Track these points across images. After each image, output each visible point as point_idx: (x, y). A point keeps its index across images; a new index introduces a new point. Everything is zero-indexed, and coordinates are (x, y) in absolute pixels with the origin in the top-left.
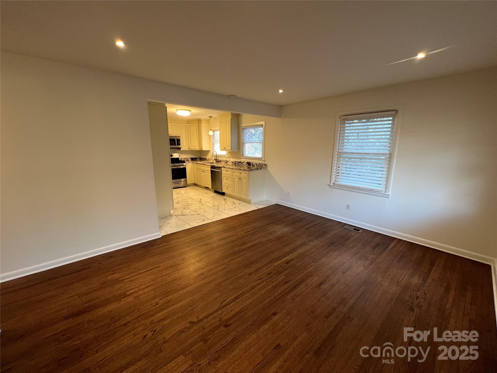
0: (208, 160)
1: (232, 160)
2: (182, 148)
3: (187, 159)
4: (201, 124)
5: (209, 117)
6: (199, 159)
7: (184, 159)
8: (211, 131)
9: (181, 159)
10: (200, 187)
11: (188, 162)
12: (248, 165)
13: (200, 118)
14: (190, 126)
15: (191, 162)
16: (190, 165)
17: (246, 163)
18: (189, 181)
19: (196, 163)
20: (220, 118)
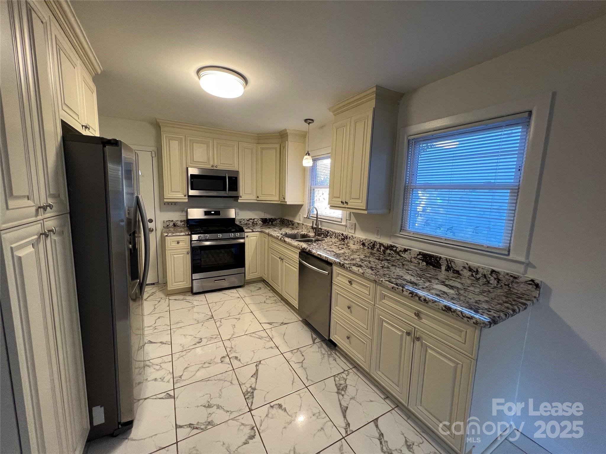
0: (297, 225)
1: (360, 235)
2: (241, 197)
3: (254, 222)
4: (287, 142)
5: (306, 121)
6: (280, 221)
7: (248, 221)
8: (307, 157)
9: (241, 220)
10: (272, 290)
11: (251, 231)
12: (425, 263)
13: (286, 130)
14: (263, 149)
15: (257, 230)
16: (255, 237)
17: (418, 255)
18: (251, 273)
19: (268, 234)
20: (335, 115)
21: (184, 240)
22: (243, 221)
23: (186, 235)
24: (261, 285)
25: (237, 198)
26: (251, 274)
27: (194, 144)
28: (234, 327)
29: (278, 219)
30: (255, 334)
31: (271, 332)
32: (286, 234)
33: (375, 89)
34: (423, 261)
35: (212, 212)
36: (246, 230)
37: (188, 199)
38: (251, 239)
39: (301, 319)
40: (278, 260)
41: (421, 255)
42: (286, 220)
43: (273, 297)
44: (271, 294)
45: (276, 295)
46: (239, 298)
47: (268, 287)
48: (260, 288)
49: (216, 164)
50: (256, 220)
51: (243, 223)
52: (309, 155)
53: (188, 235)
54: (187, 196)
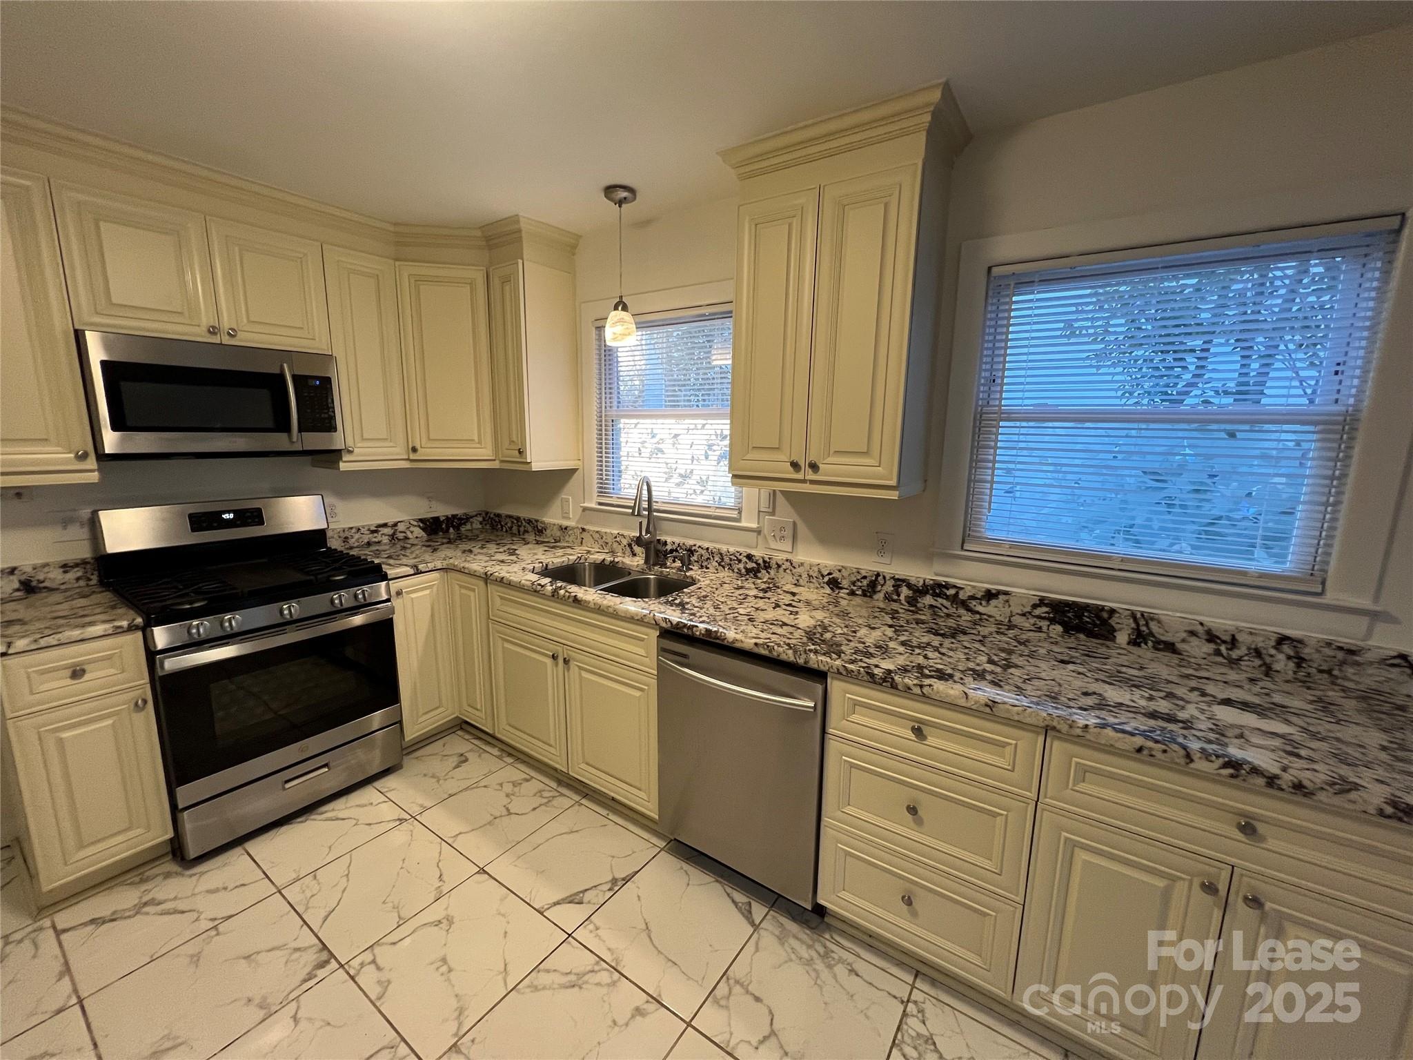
0: (558, 533)
1: (821, 557)
2: (350, 452)
3: (394, 534)
4: (520, 261)
5: (609, 190)
6: (481, 523)
7: (373, 532)
8: (620, 314)
9: (347, 534)
10: (510, 755)
11: (412, 572)
12: (1059, 628)
13: (515, 219)
14: (419, 280)
15: (431, 566)
16: (427, 592)
17: (1035, 606)
18: (421, 712)
19: (487, 578)
20: (743, 178)
21: (109, 658)
22: (357, 536)
23: (118, 631)
24: (459, 744)
25: (331, 457)
26: (421, 720)
27: (102, 224)
28: (444, 969)
29: (476, 516)
30: (548, 971)
31: (597, 936)
32: (546, 569)
33: (936, 95)
34: (1052, 621)
35: (226, 516)
36: (391, 572)
37: (99, 470)
38: (412, 599)
39: (662, 844)
40: (546, 663)
41: (1046, 605)
42: (510, 517)
43: (527, 780)
44: (515, 772)
45: (533, 774)
46: (401, 821)
47: (488, 748)
48: (463, 760)
49: (226, 323)
50: (401, 527)
51: (357, 540)
52: (625, 308)
53: (131, 628)
54: (92, 456)
